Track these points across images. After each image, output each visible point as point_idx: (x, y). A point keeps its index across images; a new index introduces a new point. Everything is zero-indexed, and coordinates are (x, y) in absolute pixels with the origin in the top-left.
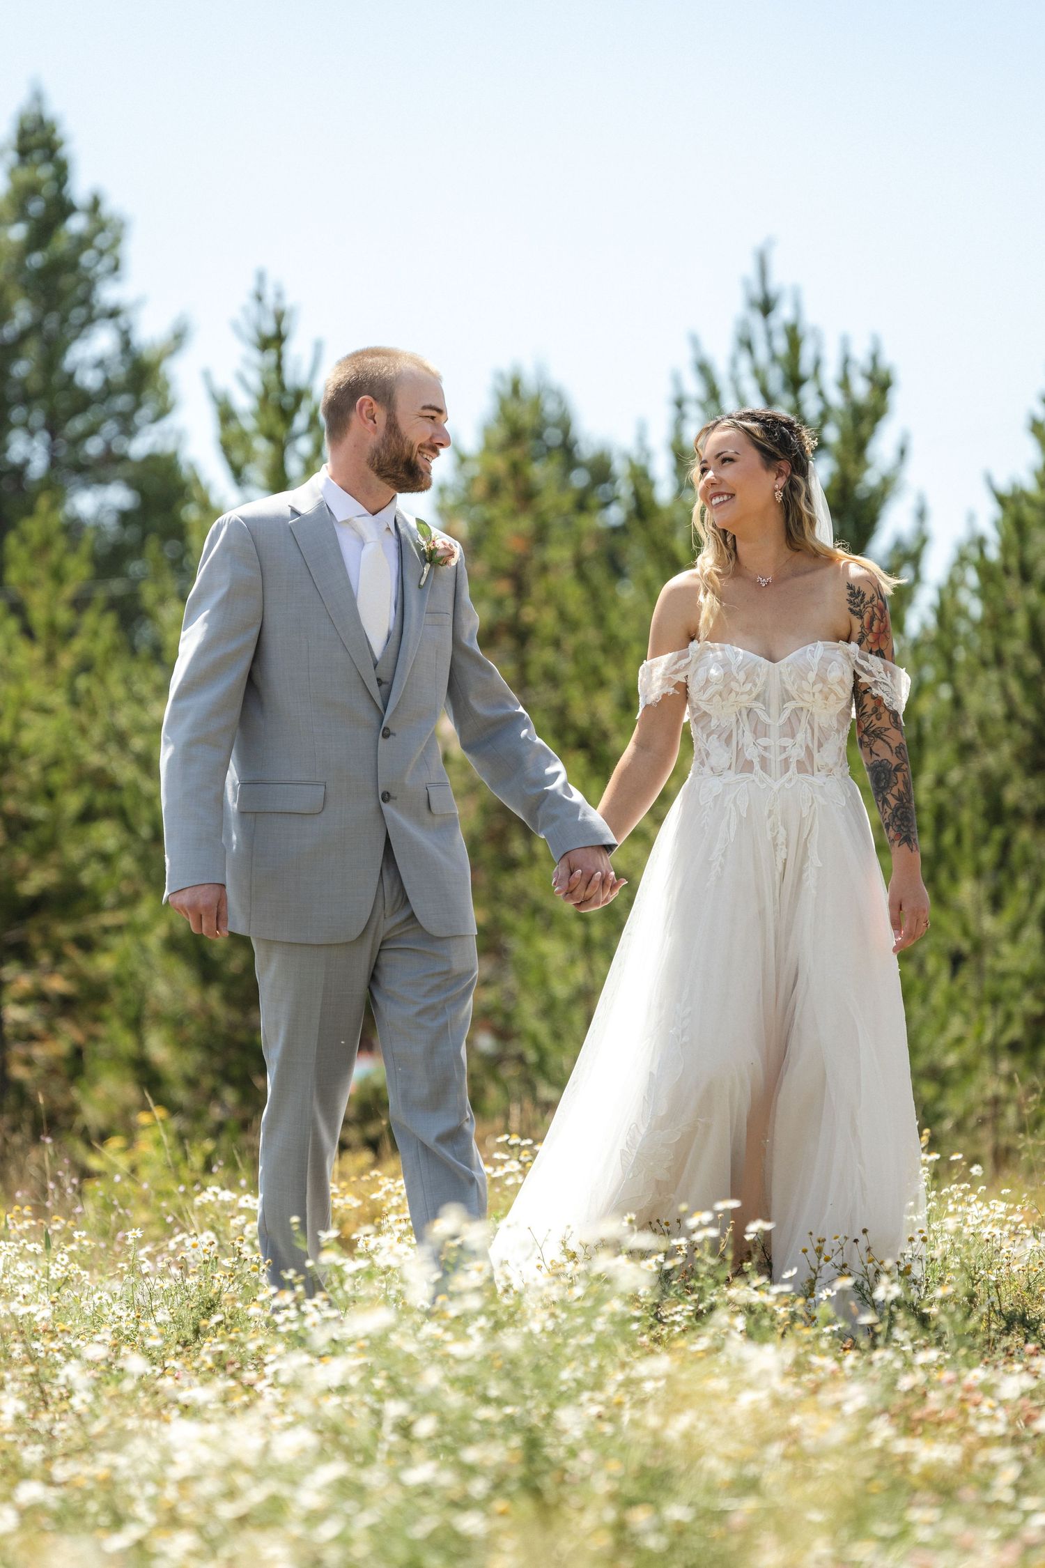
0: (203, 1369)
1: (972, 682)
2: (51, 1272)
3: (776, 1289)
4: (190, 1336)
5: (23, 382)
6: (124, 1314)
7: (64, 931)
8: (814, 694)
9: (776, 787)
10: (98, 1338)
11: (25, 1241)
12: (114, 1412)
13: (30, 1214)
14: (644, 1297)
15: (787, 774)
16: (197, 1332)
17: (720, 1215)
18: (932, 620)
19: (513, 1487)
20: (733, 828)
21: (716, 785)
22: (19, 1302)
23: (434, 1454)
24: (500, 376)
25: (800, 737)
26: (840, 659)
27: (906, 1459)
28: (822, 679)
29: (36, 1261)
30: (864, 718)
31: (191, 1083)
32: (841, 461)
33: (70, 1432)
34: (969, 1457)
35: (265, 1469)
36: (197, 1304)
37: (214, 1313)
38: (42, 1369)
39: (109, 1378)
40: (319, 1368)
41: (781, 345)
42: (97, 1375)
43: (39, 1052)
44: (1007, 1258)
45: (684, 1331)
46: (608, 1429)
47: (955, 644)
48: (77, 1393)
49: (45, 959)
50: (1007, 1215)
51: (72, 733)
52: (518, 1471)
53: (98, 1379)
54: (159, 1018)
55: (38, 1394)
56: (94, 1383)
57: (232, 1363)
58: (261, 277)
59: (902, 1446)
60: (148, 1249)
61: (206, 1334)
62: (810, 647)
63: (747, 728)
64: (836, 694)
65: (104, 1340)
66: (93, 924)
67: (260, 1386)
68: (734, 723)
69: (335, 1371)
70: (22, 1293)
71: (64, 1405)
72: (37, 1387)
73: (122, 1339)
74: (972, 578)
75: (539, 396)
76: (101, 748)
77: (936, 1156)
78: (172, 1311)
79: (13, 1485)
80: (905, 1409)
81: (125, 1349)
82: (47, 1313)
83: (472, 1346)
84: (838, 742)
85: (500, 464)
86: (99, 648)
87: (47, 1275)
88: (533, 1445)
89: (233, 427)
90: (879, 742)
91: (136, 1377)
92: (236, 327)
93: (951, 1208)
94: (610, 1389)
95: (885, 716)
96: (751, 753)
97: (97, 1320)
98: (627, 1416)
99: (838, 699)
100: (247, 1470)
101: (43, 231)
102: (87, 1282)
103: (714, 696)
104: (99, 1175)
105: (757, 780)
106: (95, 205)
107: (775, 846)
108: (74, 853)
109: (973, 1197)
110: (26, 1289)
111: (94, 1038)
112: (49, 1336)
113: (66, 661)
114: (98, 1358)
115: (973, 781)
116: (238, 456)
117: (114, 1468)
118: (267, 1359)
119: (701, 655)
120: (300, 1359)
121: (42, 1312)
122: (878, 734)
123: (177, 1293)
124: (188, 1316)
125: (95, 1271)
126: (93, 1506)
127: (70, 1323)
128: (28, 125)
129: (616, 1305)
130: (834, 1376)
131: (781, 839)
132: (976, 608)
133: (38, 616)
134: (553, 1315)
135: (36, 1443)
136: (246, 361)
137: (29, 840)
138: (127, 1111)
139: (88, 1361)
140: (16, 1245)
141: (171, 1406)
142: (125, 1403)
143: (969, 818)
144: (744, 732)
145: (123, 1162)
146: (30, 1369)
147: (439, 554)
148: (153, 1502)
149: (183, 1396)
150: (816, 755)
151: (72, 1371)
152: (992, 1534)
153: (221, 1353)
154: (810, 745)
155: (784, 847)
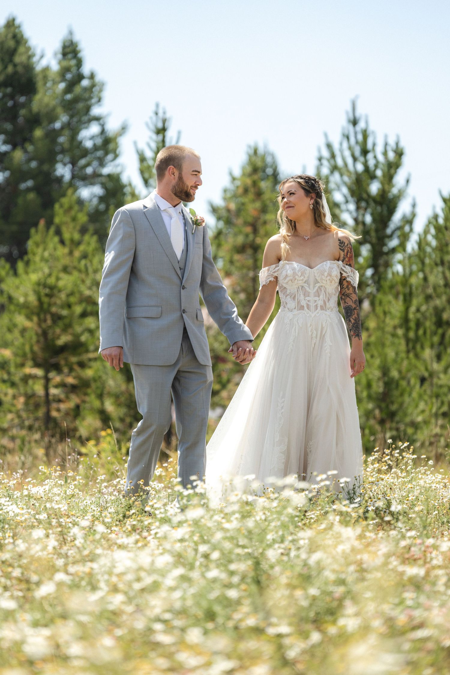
0: (127, 531)
1: (431, 271)
2: (67, 492)
3: (352, 506)
4: (122, 518)
5: (61, 144)
6: (95, 509)
7: (74, 359)
8: (327, 280)
9: (313, 315)
10: (86, 518)
11: (57, 480)
12: (92, 547)
13: (60, 469)
14: (300, 507)
15: (317, 311)
16: (124, 517)
17: (330, 477)
18: (416, 247)
19: (249, 580)
20: (297, 331)
21: (290, 315)
22: (55, 503)
23: (218, 567)
24: (249, 147)
25: (321, 297)
26: (336, 267)
27: (402, 574)
28: (330, 275)
29: (61, 488)
30: (343, 289)
31: (122, 420)
32: (382, 183)
33: (74, 554)
34: (427, 573)
35: (152, 570)
36: (124, 506)
37: (131, 509)
38: (64, 529)
39: (90, 534)
40: (173, 531)
41: (360, 137)
42: (86, 532)
43: (63, 406)
44: (442, 496)
45: (315, 521)
46: (285, 558)
47: (425, 257)
48: (77, 539)
49: (66, 370)
50: (442, 480)
51: (79, 282)
52: (252, 574)
53: (86, 534)
54: (109, 394)
55: (62, 539)
56: (84, 536)
57: (138, 529)
58: (157, 105)
59: (401, 568)
60: (105, 484)
61: (128, 517)
62: (325, 263)
63: (301, 294)
64: (334, 281)
65: (89, 519)
66: (85, 357)
67: (149, 538)
68: (296, 292)
69: (179, 533)
70: (55, 500)
71: (72, 544)
72: (62, 537)
73: (95, 519)
74: (433, 231)
75: (264, 155)
76: (90, 288)
77: (415, 456)
78: (115, 508)
79: (53, 575)
80: (402, 554)
81: (96, 523)
82: (66, 508)
83: (233, 525)
84: (335, 299)
85: (249, 181)
86: (90, 249)
87: (65, 493)
88: (257, 564)
89: (145, 164)
90: (348, 298)
91: (101, 534)
92: (147, 125)
93: (420, 476)
94: (287, 543)
95: (351, 289)
96: (303, 303)
97: (85, 512)
98: (293, 554)
99: (335, 282)
100: (145, 571)
101: (71, 86)
102: (81, 496)
103: (289, 281)
104: (86, 455)
105: (306, 313)
106: (92, 76)
107: (312, 338)
108: (78, 329)
109: (429, 472)
110: (57, 498)
111: (84, 402)
112: (66, 517)
113: (77, 254)
114: (85, 526)
115: (431, 310)
116: (147, 175)
117: (92, 569)
118: (153, 528)
119: (284, 266)
120: (166, 528)
121: (63, 507)
122: (348, 296)
123: (116, 501)
124: (121, 510)
125: (85, 492)
126: (83, 583)
127: (74, 512)
128: (67, 44)
129: (290, 510)
130: (374, 540)
131: (314, 335)
132: (434, 243)
133: (67, 236)
134: (264, 514)
135: (61, 558)
136: (151, 138)
137: (60, 323)
138: (96, 430)
139: (81, 527)
140: (54, 481)
141: (113, 545)
142: (96, 543)
143: (429, 324)
144: (300, 295)
145: (95, 450)
146: (59, 529)
147: (199, 221)
148: (107, 582)
149: (119, 541)
150: (327, 304)
151: (75, 530)
152: (436, 604)
153: (134, 525)
154: (325, 300)
155: (315, 338)
